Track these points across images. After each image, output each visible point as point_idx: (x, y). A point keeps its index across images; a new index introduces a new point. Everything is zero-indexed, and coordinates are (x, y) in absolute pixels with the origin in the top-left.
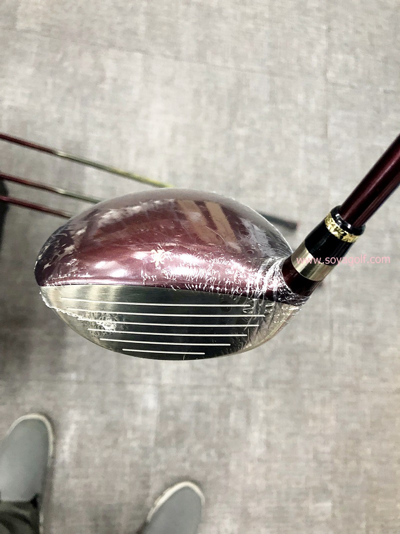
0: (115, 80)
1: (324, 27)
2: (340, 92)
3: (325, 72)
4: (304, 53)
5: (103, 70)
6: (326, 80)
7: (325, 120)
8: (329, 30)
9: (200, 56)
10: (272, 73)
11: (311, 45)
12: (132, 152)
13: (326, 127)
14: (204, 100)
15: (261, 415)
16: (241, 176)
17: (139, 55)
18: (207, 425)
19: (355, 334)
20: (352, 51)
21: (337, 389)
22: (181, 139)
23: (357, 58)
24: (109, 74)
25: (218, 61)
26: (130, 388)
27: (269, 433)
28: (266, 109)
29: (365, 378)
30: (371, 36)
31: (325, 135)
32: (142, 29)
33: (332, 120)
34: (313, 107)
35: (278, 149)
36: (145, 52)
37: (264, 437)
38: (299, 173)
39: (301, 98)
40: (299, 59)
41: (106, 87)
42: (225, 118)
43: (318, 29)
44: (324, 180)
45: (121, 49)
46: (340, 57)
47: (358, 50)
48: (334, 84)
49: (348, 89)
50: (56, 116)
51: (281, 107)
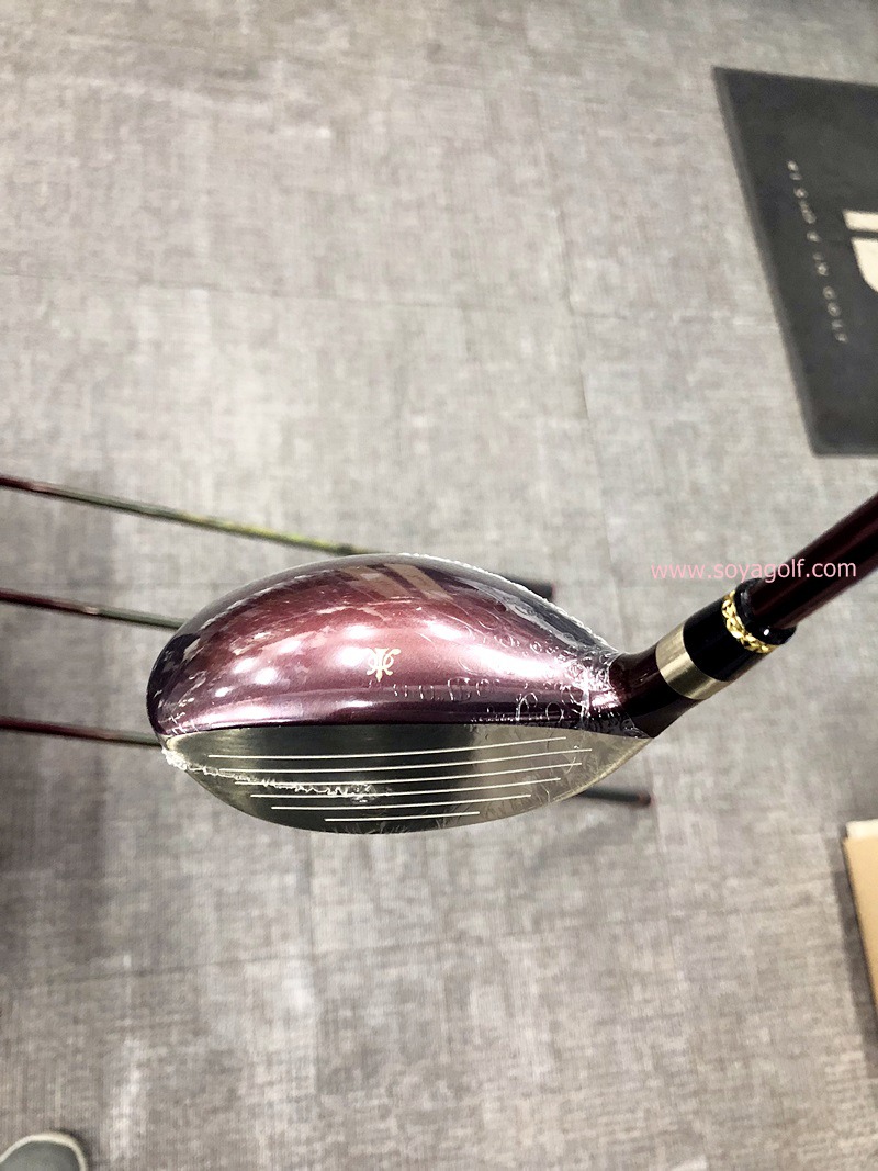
0: (157, 345)
1: (553, 214)
2: (600, 327)
3: (566, 294)
4: (522, 263)
5: (131, 328)
6: (571, 310)
7: (579, 382)
8: (563, 218)
9: (323, 285)
10: (464, 305)
11: (532, 247)
12: (207, 482)
13: (582, 396)
14: (340, 370)
15: (534, 989)
16: (431, 507)
17: (200, 294)
18: (424, 1028)
19: (698, 794)
20: (612, 251)
21: (680, 913)
22: (302, 447)
23: (621, 263)
24: (144, 335)
25: (359, 292)
26: (252, 970)
27: (555, 1027)
28: (463, 374)
29: (733, 882)
30: (642, 222)
31: (582, 413)
32: (202, 243)
33: (591, 383)
34: (553, 361)
35: (495, 448)
36: (213, 287)
37: (545, 1037)
38: (542, 489)
39: (526, 346)
40: (513, 275)
41: (141, 359)
42: (386, 398)
43: (542, 217)
44: (592, 499)
45: (163, 284)
46: (591, 264)
47: (623, 250)
48: (588, 315)
49: (613, 321)
50: (43, 425)
51: (492, 367)
